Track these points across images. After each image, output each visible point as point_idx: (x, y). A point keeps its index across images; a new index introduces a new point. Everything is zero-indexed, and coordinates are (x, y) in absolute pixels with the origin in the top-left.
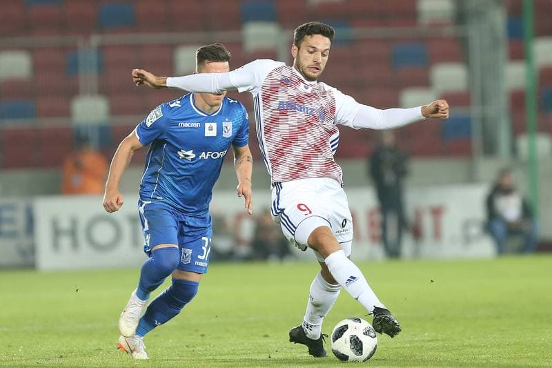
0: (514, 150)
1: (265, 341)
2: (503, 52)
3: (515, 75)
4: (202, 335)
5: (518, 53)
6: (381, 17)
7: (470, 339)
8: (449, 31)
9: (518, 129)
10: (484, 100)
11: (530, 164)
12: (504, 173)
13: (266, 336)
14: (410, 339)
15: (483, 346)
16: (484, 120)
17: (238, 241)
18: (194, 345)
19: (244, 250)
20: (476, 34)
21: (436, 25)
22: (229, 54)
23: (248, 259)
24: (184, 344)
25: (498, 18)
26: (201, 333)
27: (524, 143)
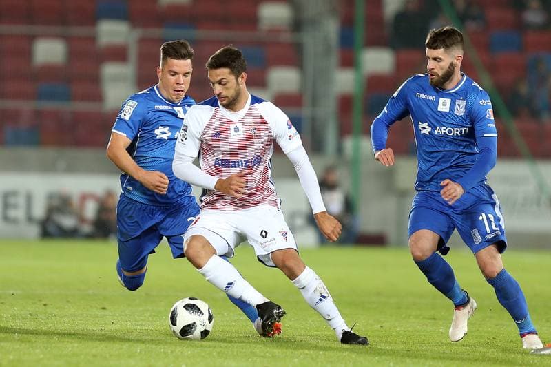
0: (340, 150)
1: (103, 313)
2: (334, 59)
3: (345, 81)
4: (45, 305)
5: (349, 61)
6: (225, 22)
7: (291, 320)
8: (286, 37)
9: (344, 130)
10: (315, 102)
11: (354, 164)
12: (329, 170)
13: (104, 309)
14: (236, 318)
15: (303, 328)
16: (313, 120)
17: (82, 220)
18: (37, 313)
19: (87, 228)
20: (311, 41)
21: (274, 31)
22: (192, 51)
23: (90, 237)
24: (28, 313)
25: (331, 28)
26: (44, 303)
27: (349, 144)
